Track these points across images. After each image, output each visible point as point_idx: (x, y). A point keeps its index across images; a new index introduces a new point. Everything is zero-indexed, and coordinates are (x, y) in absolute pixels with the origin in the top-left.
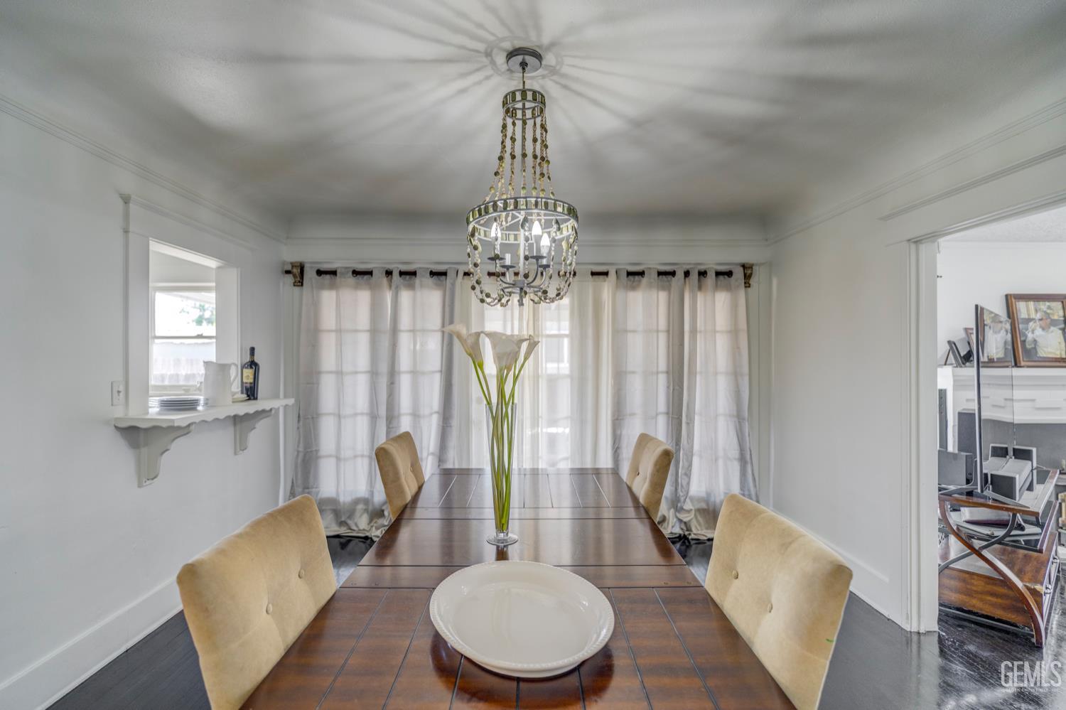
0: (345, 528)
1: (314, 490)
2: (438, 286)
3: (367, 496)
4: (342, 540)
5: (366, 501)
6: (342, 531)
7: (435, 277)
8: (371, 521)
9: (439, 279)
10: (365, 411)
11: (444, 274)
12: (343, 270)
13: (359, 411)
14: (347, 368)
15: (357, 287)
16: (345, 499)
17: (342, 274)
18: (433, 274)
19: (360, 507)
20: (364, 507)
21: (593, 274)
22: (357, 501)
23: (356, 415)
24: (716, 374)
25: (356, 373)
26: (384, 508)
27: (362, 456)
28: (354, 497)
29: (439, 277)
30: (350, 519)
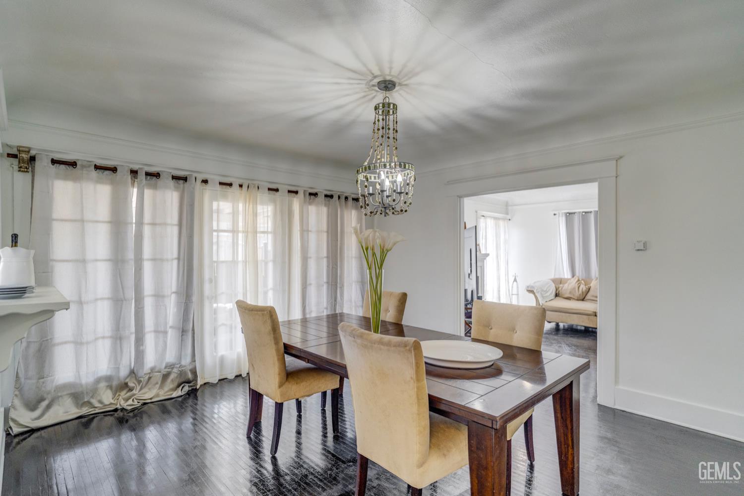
0: (87, 408)
1: (49, 378)
2: (176, 189)
3: (109, 373)
4: (83, 420)
5: (108, 379)
6: (85, 411)
7: (174, 180)
8: (114, 394)
9: (178, 183)
10: (107, 296)
11: (185, 179)
12: (85, 163)
13: (99, 297)
14: (89, 256)
15: (99, 181)
16: (87, 379)
17: (83, 167)
18: (175, 178)
19: (103, 385)
20: (107, 384)
21: (289, 191)
22: (98, 380)
23: (96, 300)
24: (352, 257)
25: (97, 260)
26: (127, 380)
27: (103, 338)
28: (96, 377)
29: (177, 180)
30: (93, 398)
